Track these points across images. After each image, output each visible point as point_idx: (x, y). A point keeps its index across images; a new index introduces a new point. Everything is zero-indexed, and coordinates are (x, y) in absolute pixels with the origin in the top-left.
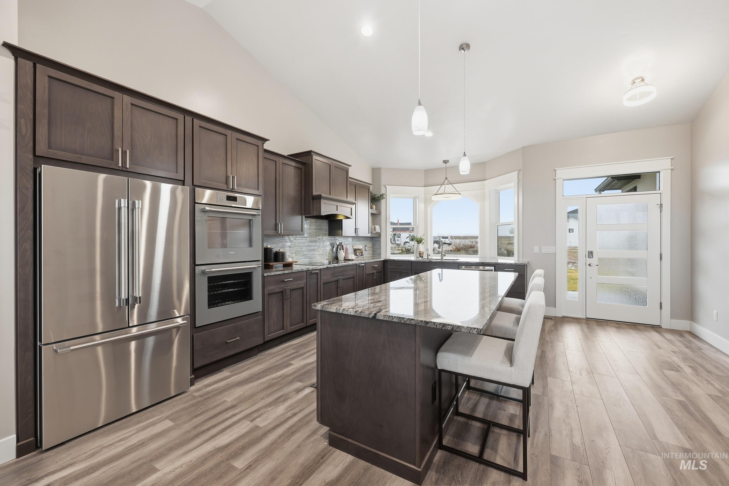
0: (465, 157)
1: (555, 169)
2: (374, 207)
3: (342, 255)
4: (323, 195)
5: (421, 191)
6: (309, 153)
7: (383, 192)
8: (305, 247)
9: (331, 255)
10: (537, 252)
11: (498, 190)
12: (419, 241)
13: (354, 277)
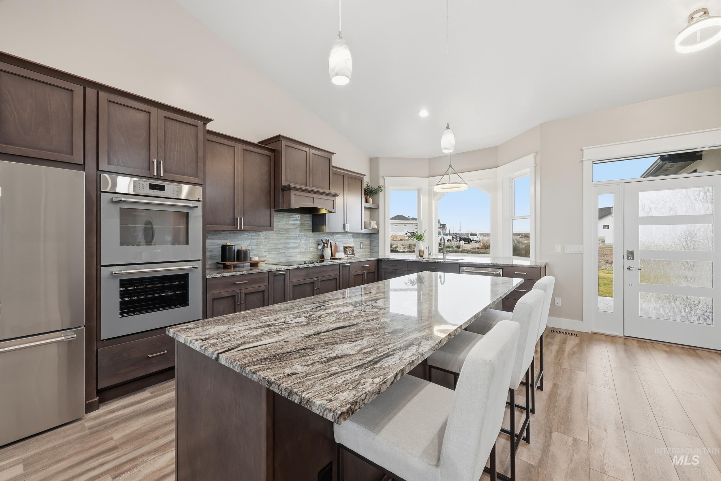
0: (449, 130)
1: (582, 148)
2: (371, 200)
3: (328, 252)
4: (292, 185)
5: (424, 182)
6: (278, 139)
7: (381, 183)
8: (282, 244)
9: (316, 253)
10: (559, 252)
11: (512, 178)
12: (420, 238)
13: (337, 279)
